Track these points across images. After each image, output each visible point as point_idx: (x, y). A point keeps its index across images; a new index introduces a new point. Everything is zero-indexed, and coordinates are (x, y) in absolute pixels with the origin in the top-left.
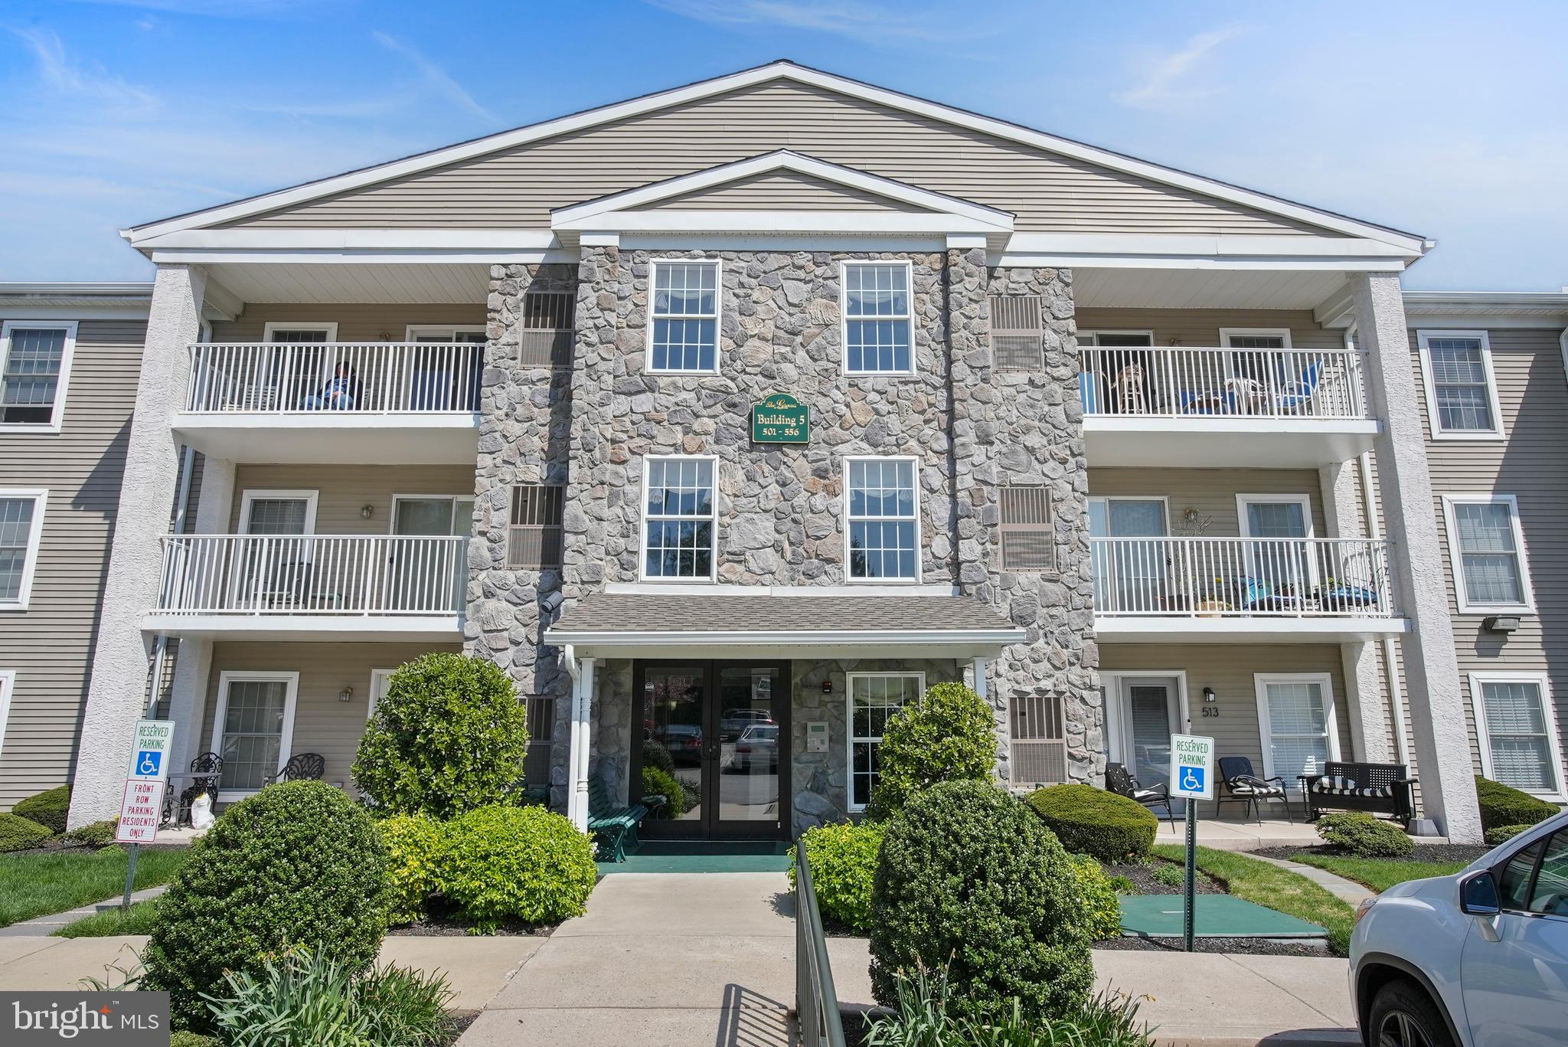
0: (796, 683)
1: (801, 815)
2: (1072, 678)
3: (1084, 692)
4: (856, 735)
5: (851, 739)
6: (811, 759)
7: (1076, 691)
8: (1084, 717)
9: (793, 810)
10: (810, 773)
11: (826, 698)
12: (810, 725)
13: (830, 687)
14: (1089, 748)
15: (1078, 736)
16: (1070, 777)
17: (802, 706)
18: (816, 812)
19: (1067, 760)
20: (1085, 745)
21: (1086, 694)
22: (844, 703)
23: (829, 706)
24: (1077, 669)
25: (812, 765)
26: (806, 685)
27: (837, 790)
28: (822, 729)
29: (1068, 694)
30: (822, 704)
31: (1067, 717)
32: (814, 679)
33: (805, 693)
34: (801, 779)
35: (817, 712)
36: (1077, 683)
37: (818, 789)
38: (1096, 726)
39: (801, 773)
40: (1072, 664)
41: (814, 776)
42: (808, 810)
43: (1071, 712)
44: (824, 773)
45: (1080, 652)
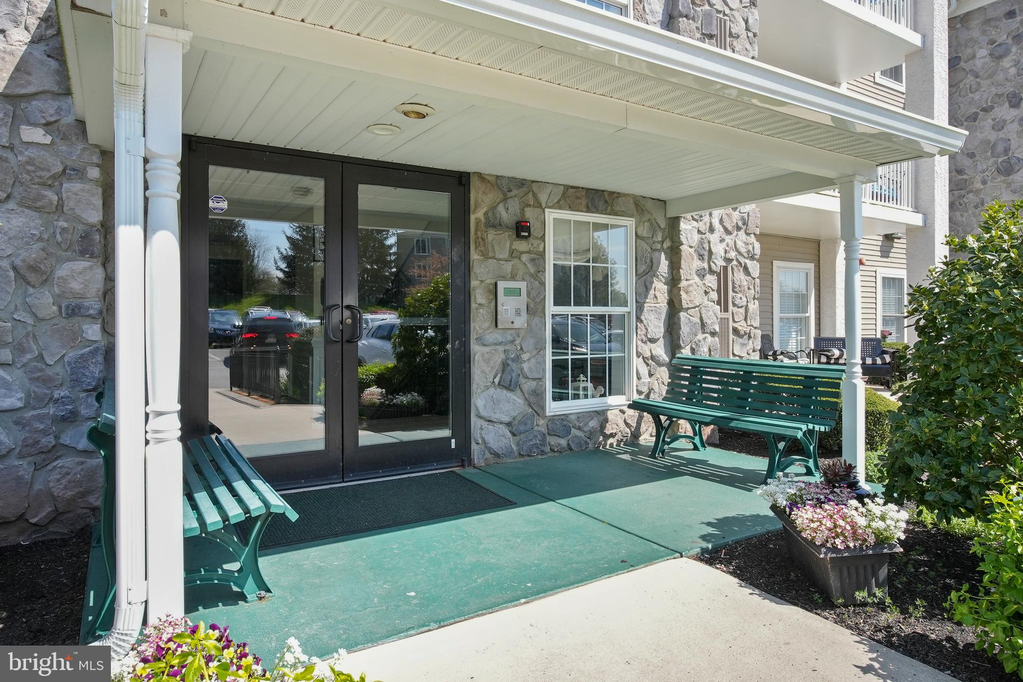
0: (478, 221)
1: (485, 424)
2: (740, 244)
3: (747, 261)
4: (556, 303)
5: (551, 309)
6: (500, 339)
7: (742, 260)
8: (746, 289)
9: (473, 419)
10: (499, 358)
11: (521, 246)
12: (502, 285)
13: (528, 229)
14: (749, 323)
15: (740, 310)
16: (734, 355)
17: (485, 256)
18: (506, 419)
19: (731, 336)
20: (746, 319)
21: (749, 263)
22: (542, 255)
23: (525, 258)
24: (742, 234)
25: (501, 348)
26: (493, 223)
27: (535, 383)
28: (517, 292)
29: (735, 262)
30: (514, 254)
31: (734, 287)
32: (507, 214)
33: (491, 235)
34: (487, 370)
35: (508, 267)
36: (743, 250)
37: (509, 385)
38: (754, 299)
39: (487, 361)
40: (739, 229)
41: (505, 365)
42: (495, 417)
43: (737, 283)
44: (517, 359)
45: (745, 215)
